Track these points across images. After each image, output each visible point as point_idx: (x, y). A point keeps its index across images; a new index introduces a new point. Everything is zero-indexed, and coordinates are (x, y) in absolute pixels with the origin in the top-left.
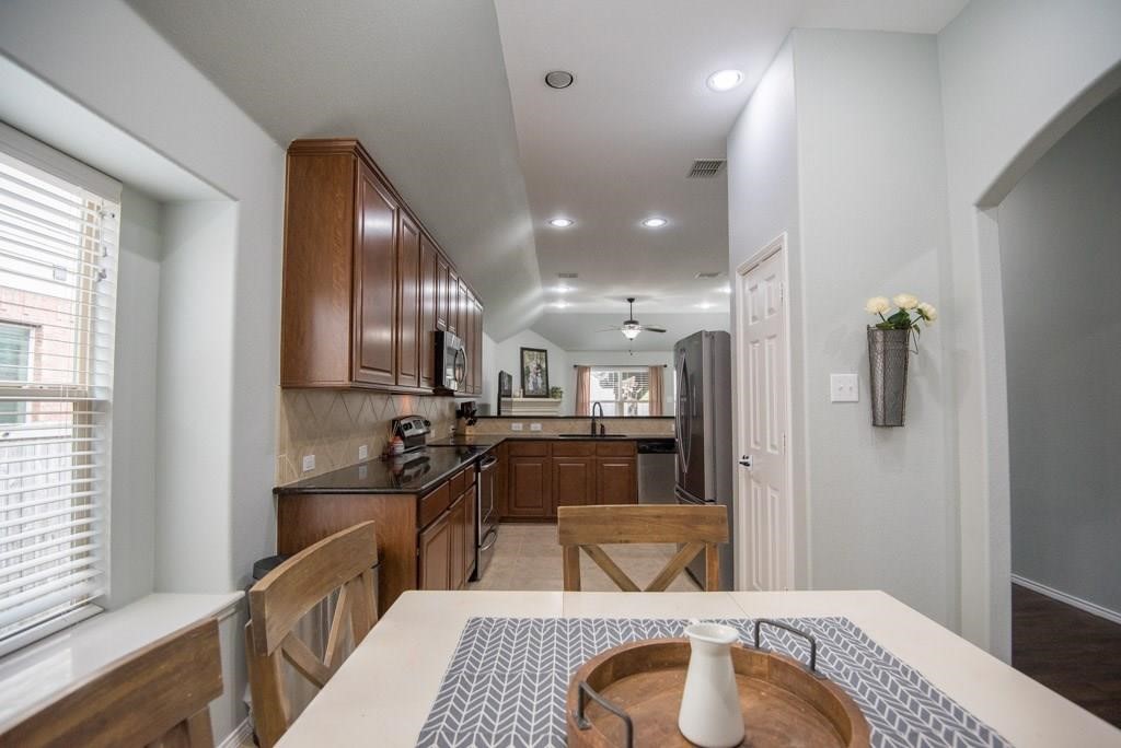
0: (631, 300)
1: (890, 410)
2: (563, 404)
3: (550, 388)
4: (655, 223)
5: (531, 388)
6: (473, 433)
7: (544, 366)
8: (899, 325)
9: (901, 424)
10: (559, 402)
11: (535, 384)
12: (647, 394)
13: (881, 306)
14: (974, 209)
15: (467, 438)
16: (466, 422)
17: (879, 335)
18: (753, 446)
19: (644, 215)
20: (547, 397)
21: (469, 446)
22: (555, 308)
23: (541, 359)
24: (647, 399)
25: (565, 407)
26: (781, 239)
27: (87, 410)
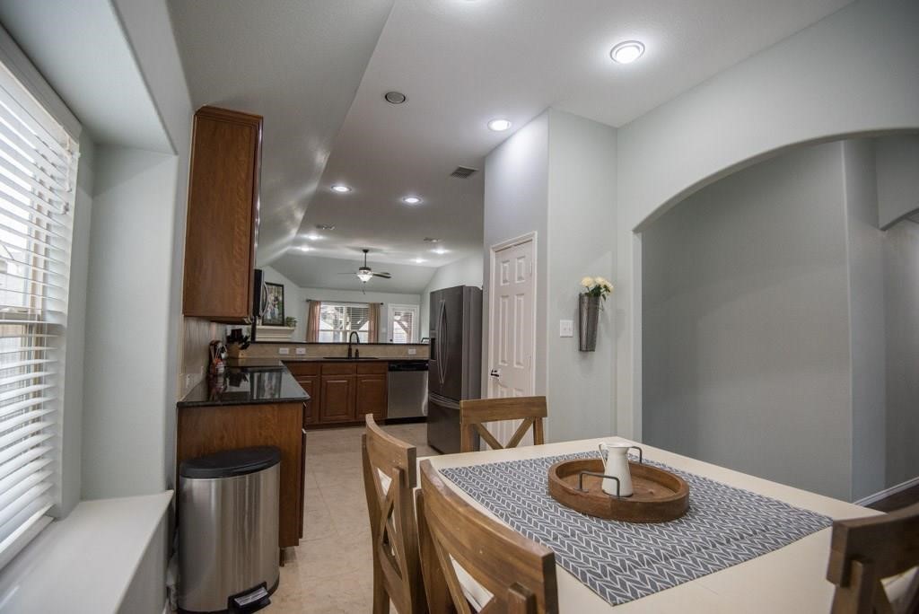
0: (366, 251)
1: (587, 342)
2: (296, 332)
3: (285, 317)
4: (412, 200)
5: (269, 317)
6: (245, 356)
7: (280, 298)
8: (596, 293)
9: (594, 350)
10: (293, 330)
11: (273, 314)
12: (367, 324)
13: (588, 282)
14: (632, 233)
15: (240, 360)
16: (240, 346)
17: (586, 298)
18: (500, 363)
19: (404, 193)
20: (283, 325)
21: (242, 367)
22: (301, 251)
23: (278, 292)
24: (367, 329)
25: (298, 334)
26: (533, 235)
27: (40, 332)
